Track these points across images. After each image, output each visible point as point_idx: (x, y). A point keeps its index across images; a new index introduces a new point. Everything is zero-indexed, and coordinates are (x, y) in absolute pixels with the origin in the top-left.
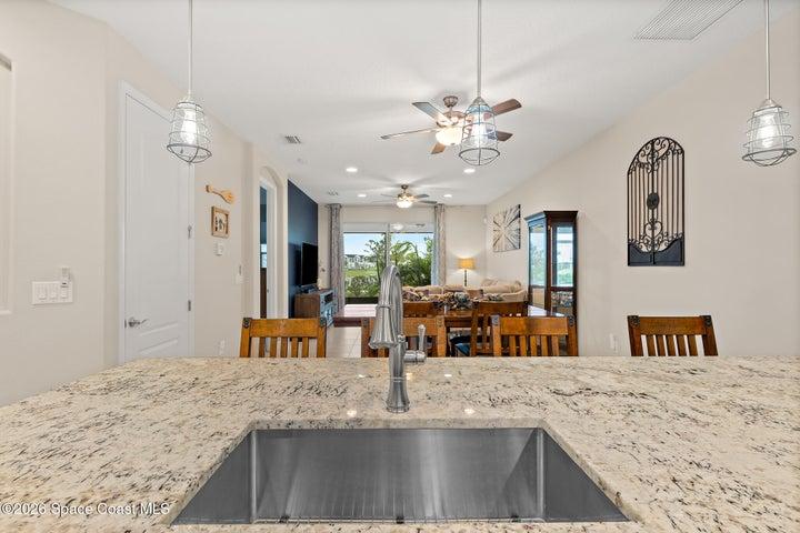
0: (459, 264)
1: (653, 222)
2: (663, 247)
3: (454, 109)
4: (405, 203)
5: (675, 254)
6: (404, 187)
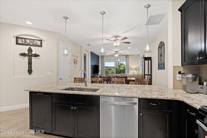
0: (132, 69)
1: (161, 60)
2: (162, 65)
3: (117, 39)
4: (117, 55)
6: (116, 52)
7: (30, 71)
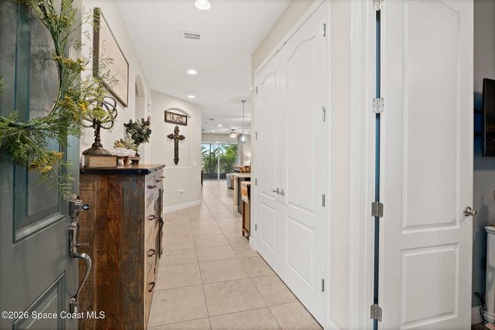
4: (233, 136)
6: (233, 130)
7: (176, 160)
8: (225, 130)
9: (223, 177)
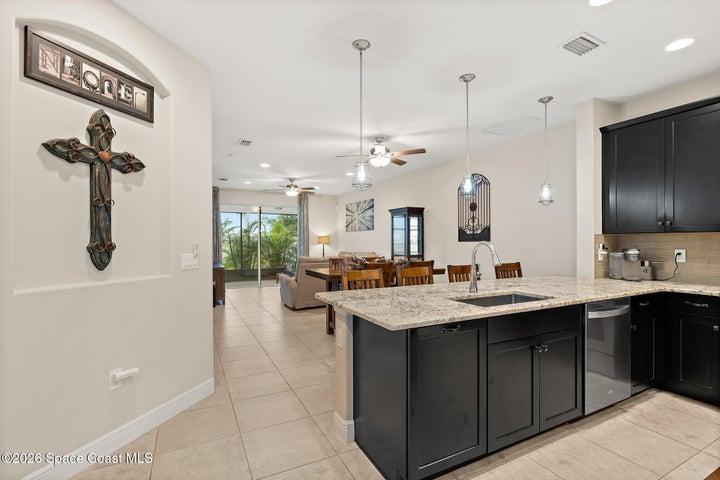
0: (320, 240)
1: (473, 218)
2: (479, 232)
4: (292, 193)
5: (485, 235)
6: (292, 180)
7: (101, 251)
8: (275, 180)
9: (271, 274)
